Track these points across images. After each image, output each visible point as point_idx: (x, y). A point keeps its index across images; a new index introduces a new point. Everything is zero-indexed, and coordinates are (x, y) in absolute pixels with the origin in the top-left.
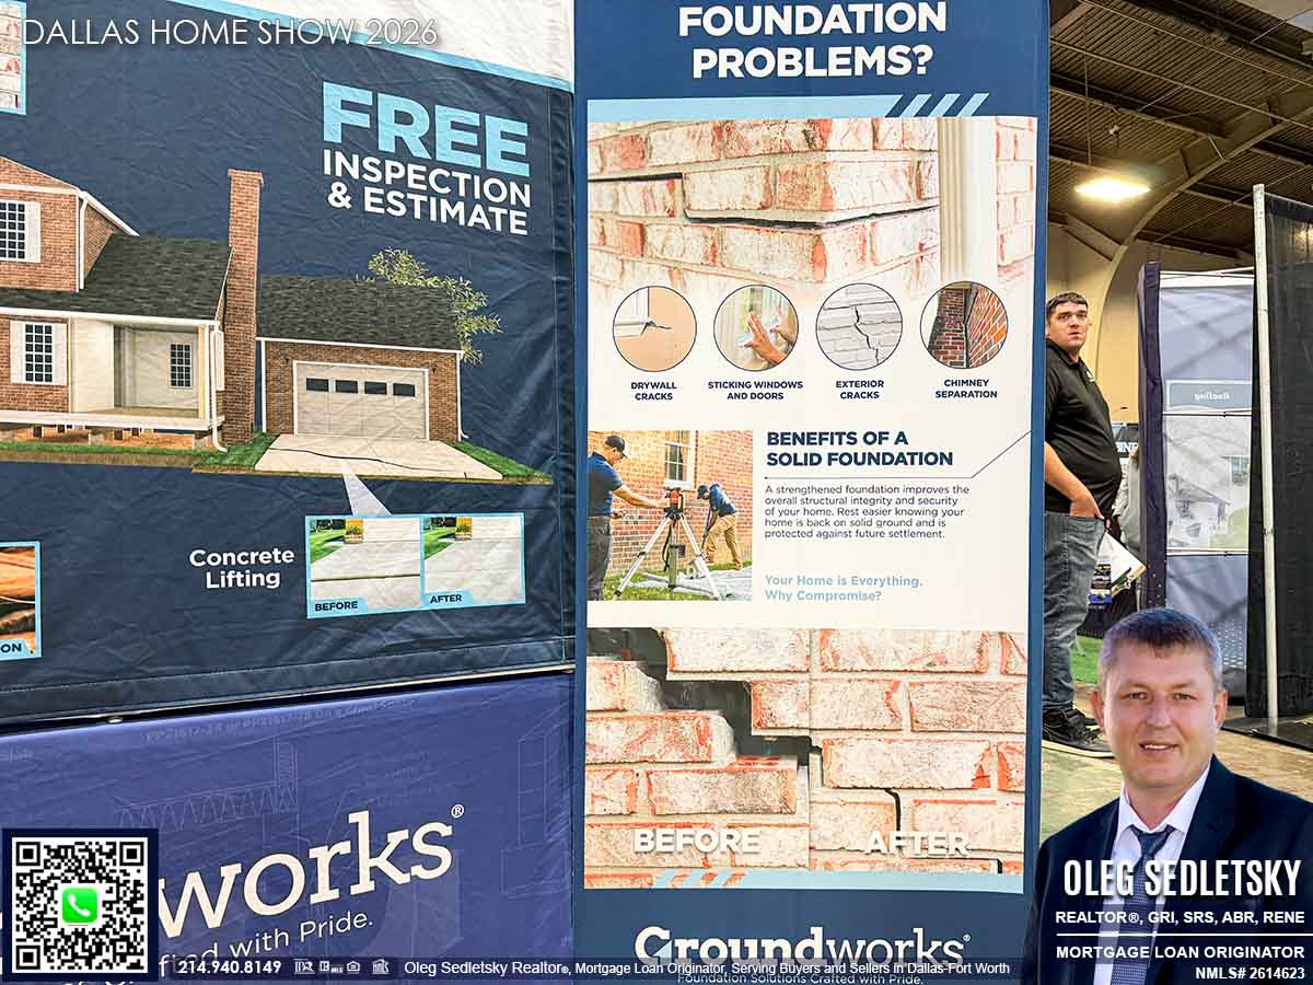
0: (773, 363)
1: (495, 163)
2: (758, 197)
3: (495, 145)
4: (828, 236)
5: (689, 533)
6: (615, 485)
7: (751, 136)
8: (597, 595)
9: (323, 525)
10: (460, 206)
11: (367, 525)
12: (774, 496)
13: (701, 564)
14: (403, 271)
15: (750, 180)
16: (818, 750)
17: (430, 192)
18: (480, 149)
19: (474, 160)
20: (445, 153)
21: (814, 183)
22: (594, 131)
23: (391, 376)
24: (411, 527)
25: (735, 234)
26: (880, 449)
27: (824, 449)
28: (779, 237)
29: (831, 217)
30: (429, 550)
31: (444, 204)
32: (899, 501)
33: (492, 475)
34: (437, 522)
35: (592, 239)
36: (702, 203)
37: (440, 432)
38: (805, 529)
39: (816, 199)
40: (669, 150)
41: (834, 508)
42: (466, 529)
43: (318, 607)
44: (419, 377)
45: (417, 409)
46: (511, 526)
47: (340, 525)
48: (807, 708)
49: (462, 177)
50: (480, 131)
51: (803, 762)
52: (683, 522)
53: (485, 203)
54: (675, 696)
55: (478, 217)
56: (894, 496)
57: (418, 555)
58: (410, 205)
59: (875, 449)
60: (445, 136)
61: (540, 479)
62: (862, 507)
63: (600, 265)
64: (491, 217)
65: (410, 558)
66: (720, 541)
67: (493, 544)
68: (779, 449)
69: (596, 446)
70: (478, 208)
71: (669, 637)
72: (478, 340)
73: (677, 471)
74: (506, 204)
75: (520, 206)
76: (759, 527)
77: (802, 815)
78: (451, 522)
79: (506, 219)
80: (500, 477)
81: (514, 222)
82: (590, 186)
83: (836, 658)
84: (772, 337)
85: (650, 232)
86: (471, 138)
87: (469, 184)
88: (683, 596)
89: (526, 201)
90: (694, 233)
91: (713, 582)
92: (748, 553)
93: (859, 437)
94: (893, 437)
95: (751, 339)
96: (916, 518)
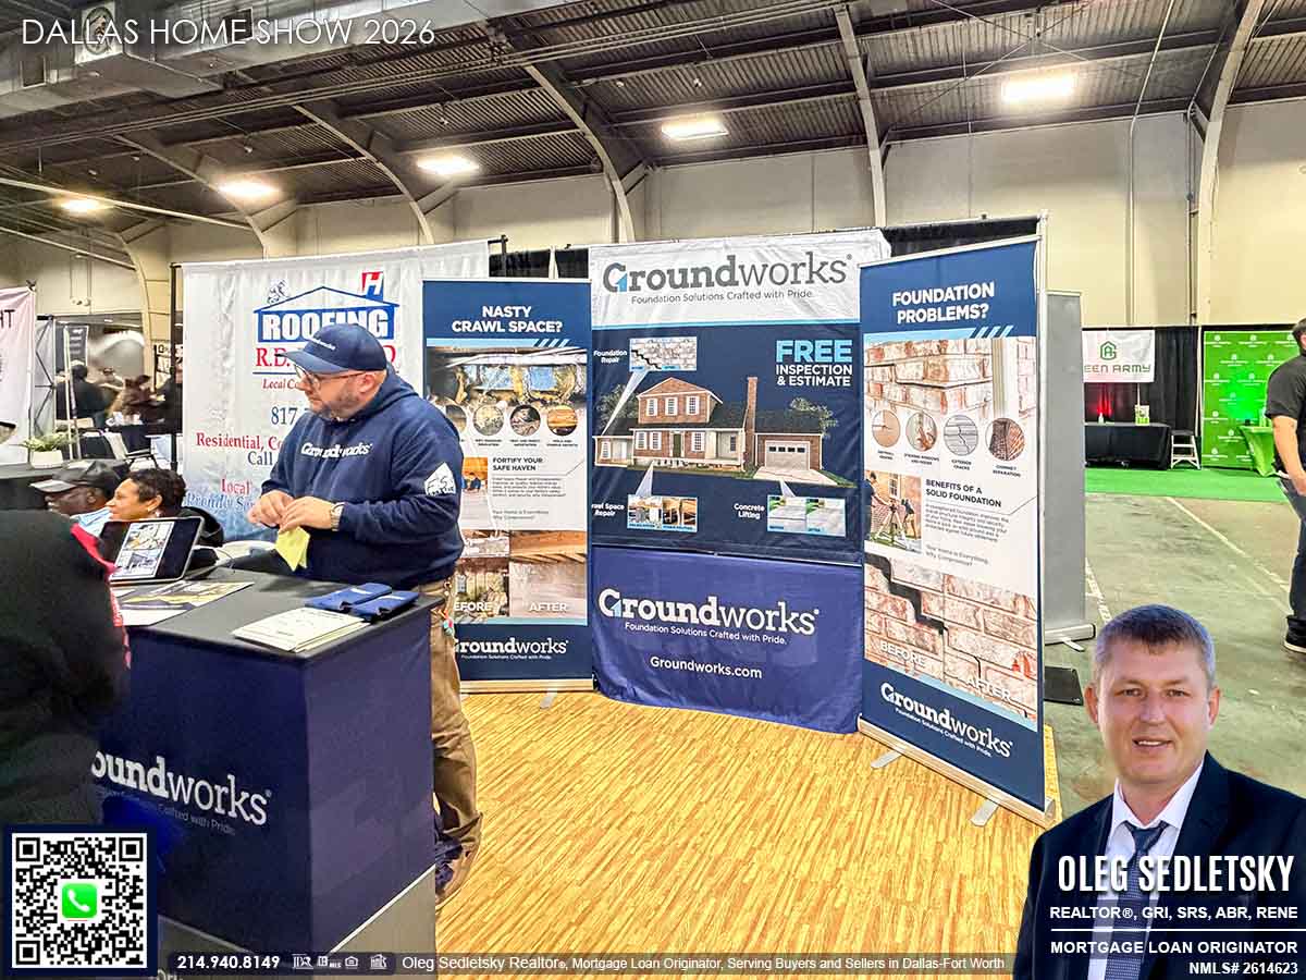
0: (927, 448)
1: (838, 358)
2: (921, 374)
3: (838, 351)
4: (947, 392)
5: (899, 519)
6: (873, 494)
7: (919, 348)
8: (868, 539)
9: (773, 498)
10: (824, 378)
11: (788, 499)
12: (929, 508)
13: (903, 533)
14: (802, 406)
15: (918, 366)
16: (946, 629)
17: (813, 375)
18: (832, 355)
19: (829, 359)
20: (818, 359)
21: (942, 368)
22: (867, 346)
23: (797, 445)
24: (802, 501)
25: (914, 390)
26: (971, 495)
27: (948, 490)
28: (929, 391)
29: (949, 384)
30: (808, 511)
31: (818, 378)
32: (979, 521)
33: (833, 483)
34: (811, 501)
35: (866, 390)
36: (902, 377)
37: (814, 466)
38: (941, 526)
39: (943, 375)
40: (891, 354)
41: (952, 519)
42: (822, 504)
43: (771, 527)
44: (806, 445)
45: (805, 457)
46: (841, 503)
47: (778, 499)
48: (942, 608)
49: (825, 367)
50: (832, 347)
51: (941, 633)
52: (896, 513)
53: (833, 375)
54: (895, 589)
55: (831, 381)
56: (976, 518)
57: (804, 512)
58: (805, 380)
59: (969, 494)
60: (819, 351)
61: (852, 486)
62: (963, 521)
63: (868, 400)
64: (835, 381)
65: (801, 514)
66: (909, 524)
67: (833, 510)
68: (931, 488)
69: (867, 476)
70: (831, 378)
71: (892, 563)
72: (828, 430)
73: (894, 491)
74: (842, 375)
75: (847, 374)
76: (923, 523)
77: (940, 657)
78: (817, 501)
79: (841, 380)
80: (836, 484)
81: (844, 381)
82: (865, 369)
83: (953, 589)
84: (927, 436)
85: (884, 387)
86: (829, 351)
87: (827, 369)
88: (896, 546)
89: (850, 372)
90: (899, 388)
91: (908, 543)
92: (920, 532)
93: (962, 487)
94: (975, 489)
95: (919, 436)
96: (986, 530)
